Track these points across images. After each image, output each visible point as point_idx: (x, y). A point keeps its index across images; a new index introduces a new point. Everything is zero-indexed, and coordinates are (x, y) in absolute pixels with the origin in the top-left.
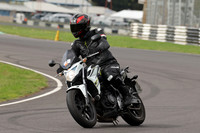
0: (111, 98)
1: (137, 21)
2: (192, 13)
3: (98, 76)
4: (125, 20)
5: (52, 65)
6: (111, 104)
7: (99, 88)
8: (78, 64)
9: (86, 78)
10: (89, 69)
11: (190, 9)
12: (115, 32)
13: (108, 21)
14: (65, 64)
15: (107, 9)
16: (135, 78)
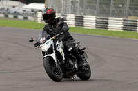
0: (71, 62)
1: (40, 11)
2: (78, 5)
4: (33, 10)
5: (31, 41)
6: (71, 66)
8: (50, 40)
9: (55, 49)
10: (57, 43)
11: (77, 2)
12: (26, 18)
13: (20, 11)
14: (41, 40)
15: (20, 3)
16: (84, 49)
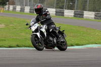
3: (46, 29)
6: (51, 41)
7: (45, 34)
8: (37, 24)
9: (40, 30)
10: (42, 26)
